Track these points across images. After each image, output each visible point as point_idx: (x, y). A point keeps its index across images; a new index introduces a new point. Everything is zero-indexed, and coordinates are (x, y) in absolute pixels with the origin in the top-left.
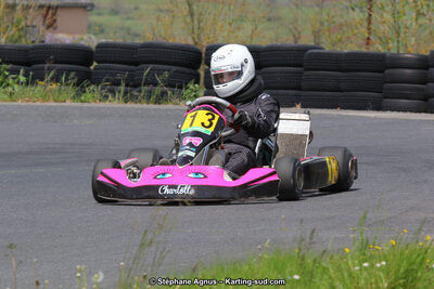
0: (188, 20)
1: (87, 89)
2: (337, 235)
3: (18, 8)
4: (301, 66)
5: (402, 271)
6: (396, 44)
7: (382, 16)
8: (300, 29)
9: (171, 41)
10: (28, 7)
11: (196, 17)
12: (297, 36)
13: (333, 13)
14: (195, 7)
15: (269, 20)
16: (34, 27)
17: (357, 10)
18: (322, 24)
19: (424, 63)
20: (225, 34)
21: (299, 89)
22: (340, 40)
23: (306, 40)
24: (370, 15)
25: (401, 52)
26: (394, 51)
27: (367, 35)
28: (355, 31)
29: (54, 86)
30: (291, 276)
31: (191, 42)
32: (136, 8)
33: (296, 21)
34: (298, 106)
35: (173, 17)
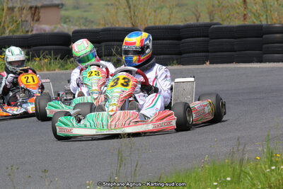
0: (128, 10)
1: (68, 61)
3: (16, 10)
4: (207, 36)
6: (265, 17)
9: (117, 26)
10: (22, 9)
11: (132, 7)
14: (131, 2)
15: (180, 7)
16: (27, 21)
18: (213, 6)
22: (228, 17)
23: (205, 19)
25: (269, 23)
26: (264, 23)
28: (238, 11)
29: (46, 60)
32: (90, 4)
33: (197, 6)
34: (208, 63)
35: (117, 9)
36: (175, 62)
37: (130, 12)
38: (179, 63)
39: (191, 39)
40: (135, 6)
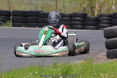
0: (7, 4)
2: (48, 62)
4: (38, 16)
5: (65, 71)
6: (63, 11)
7: (60, 3)
8: (38, 6)
9: (3, 9)
11: (9, 3)
12: (37, 8)
13: (46, 2)
14: (9, 1)
15: (30, 4)
17: (53, 1)
18: (44, 5)
19: (71, 16)
20: (18, 8)
21: (37, 22)
22: (49, 10)
23: (40, 9)
24: (57, 3)
25: (65, 13)
26: (63, 13)
27: (56, 8)
28: (53, 7)
30: (35, 72)
31: (8, 10)
33: (37, 4)
34: (37, 27)
35: (3, 3)
36: (24, 26)
37: (8, 4)
38: (26, 26)
39: (32, 17)
40: (10, 2)
